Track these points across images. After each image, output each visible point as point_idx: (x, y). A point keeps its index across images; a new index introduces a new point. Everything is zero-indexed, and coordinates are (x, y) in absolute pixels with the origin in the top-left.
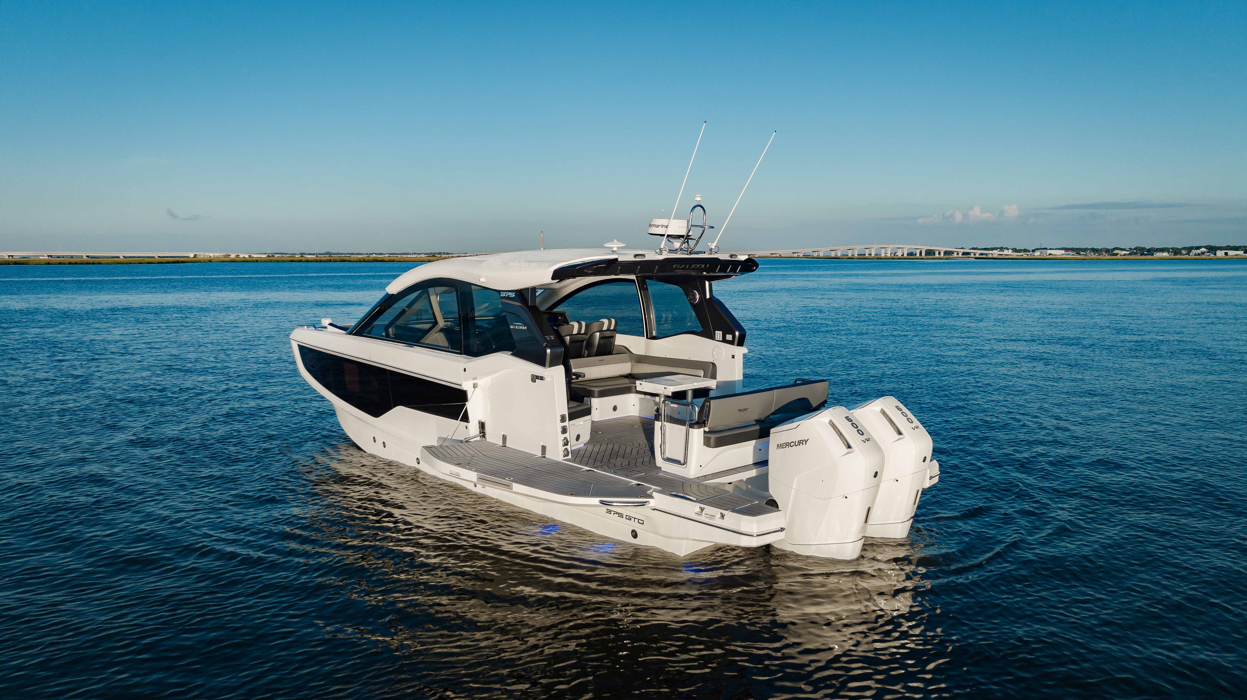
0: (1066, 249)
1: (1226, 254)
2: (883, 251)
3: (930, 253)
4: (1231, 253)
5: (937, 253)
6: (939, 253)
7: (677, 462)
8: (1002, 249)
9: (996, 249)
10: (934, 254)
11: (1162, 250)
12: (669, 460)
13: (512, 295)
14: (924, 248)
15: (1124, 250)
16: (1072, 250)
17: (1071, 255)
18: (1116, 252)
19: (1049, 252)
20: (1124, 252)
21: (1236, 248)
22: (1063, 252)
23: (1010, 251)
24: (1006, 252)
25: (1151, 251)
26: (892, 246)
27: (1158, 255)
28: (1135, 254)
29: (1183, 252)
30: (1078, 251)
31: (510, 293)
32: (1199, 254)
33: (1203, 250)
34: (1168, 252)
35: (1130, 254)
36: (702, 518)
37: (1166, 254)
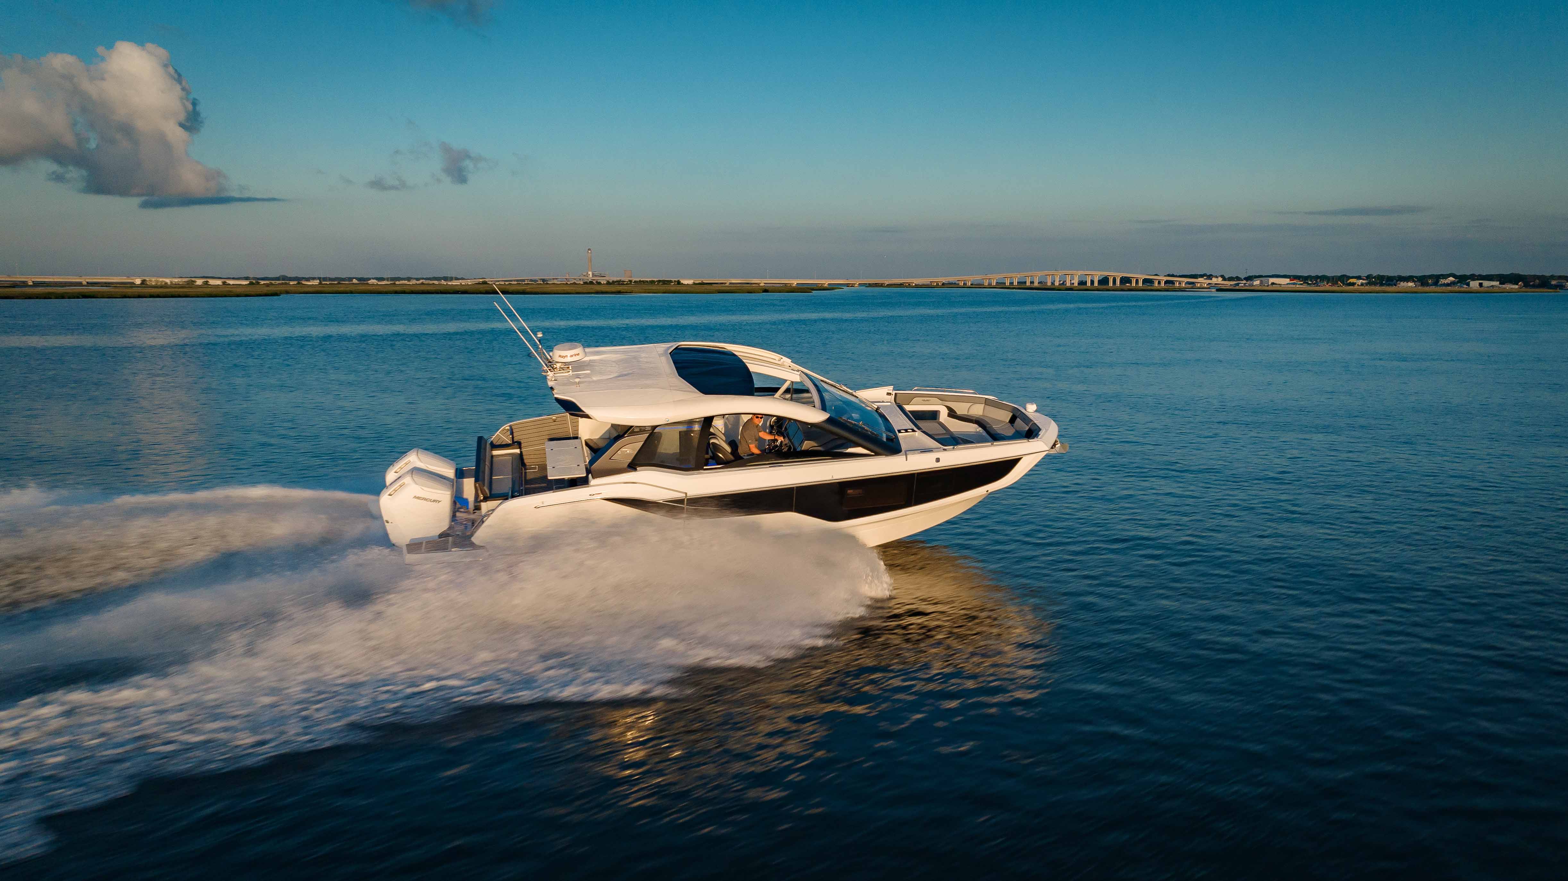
2: (1068, 278)
4: (1486, 283)
5: (1134, 281)
10: (1131, 282)
14: (1119, 275)
15: (1359, 278)
17: (1300, 285)
19: (1271, 280)
21: (1489, 278)
22: (1287, 281)
23: (1220, 279)
24: (1214, 280)
25: (1391, 281)
26: (1080, 273)
27: (1403, 284)
28: (1375, 284)
29: (1430, 281)
30: (1305, 279)
33: (1451, 279)
34: (1414, 281)
37: (1411, 284)
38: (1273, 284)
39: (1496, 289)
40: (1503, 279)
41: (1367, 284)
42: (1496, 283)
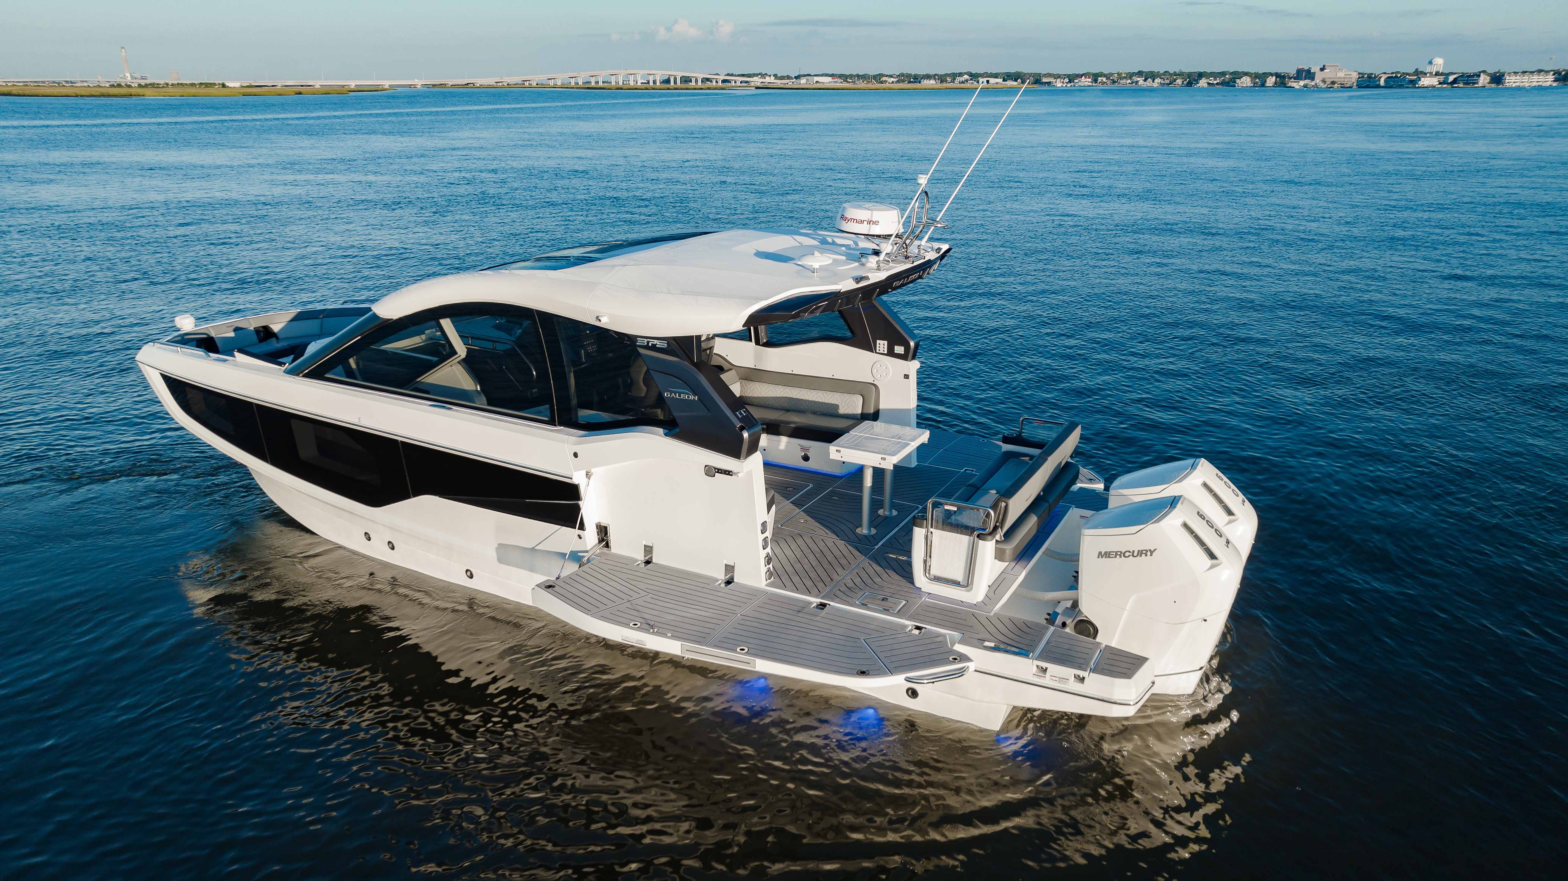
0: (832, 76)
1: (988, 82)
2: (632, 78)
3: (686, 80)
4: (992, 81)
5: (693, 80)
6: (696, 81)
7: (956, 583)
8: (763, 76)
9: (757, 75)
10: (691, 81)
11: (928, 77)
12: (938, 579)
13: (664, 345)
14: (679, 74)
15: (891, 76)
16: (841, 76)
17: (839, 83)
18: (884, 79)
19: (816, 79)
20: (892, 79)
21: (996, 76)
22: (829, 79)
23: (773, 78)
24: (768, 79)
25: (917, 79)
26: (642, 72)
27: (927, 83)
28: (903, 81)
29: (949, 79)
30: (844, 77)
31: (656, 342)
32: (963, 82)
33: (966, 77)
34: (935, 79)
35: (898, 82)
36: (1047, 681)
37: (932, 82)
38: (817, 82)
39: (999, 86)
40: (1007, 77)
41: (897, 82)
42: (1000, 80)
